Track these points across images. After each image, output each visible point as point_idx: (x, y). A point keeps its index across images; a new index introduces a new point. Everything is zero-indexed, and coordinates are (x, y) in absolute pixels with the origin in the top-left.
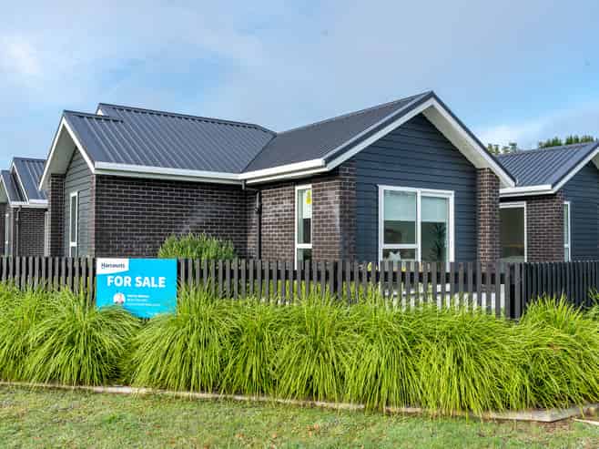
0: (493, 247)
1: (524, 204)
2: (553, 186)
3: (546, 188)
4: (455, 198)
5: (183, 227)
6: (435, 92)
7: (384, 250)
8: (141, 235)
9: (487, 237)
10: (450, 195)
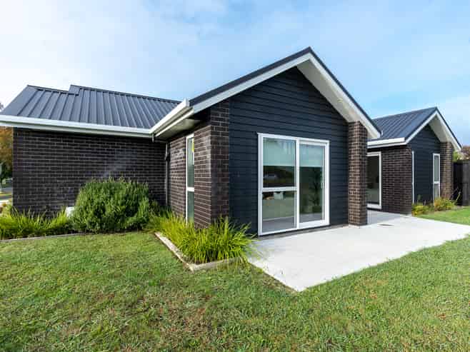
0: (362, 187)
1: (379, 154)
2: (406, 139)
3: (400, 141)
4: (330, 146)
5: (103, 172)
6: (312, 48)
7: (263, 193)
8: (62, 179)
9: (357, 179)
10: (326, 144)
